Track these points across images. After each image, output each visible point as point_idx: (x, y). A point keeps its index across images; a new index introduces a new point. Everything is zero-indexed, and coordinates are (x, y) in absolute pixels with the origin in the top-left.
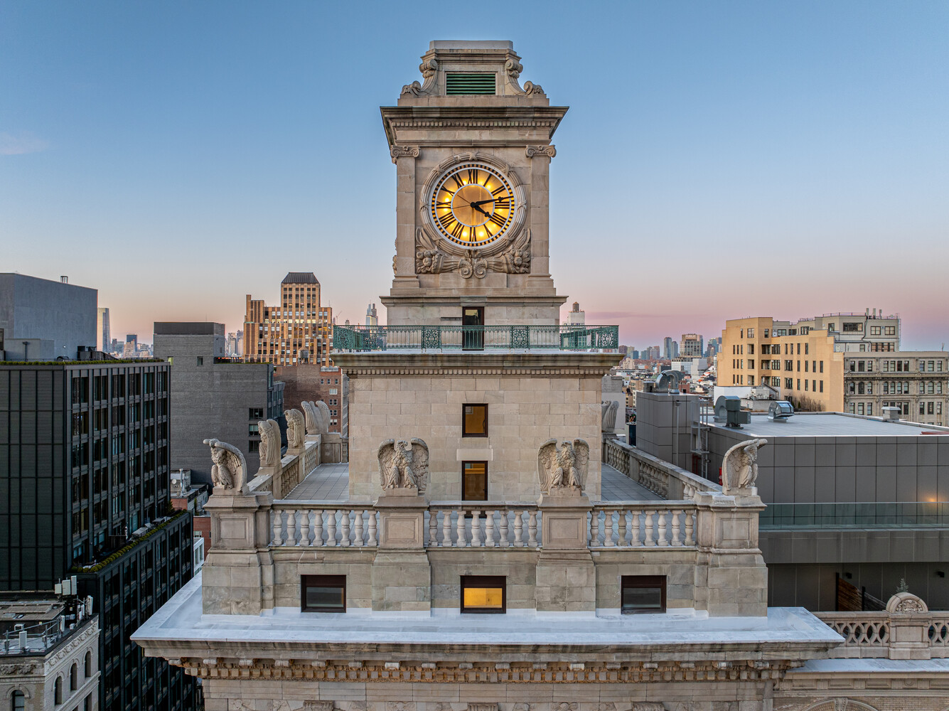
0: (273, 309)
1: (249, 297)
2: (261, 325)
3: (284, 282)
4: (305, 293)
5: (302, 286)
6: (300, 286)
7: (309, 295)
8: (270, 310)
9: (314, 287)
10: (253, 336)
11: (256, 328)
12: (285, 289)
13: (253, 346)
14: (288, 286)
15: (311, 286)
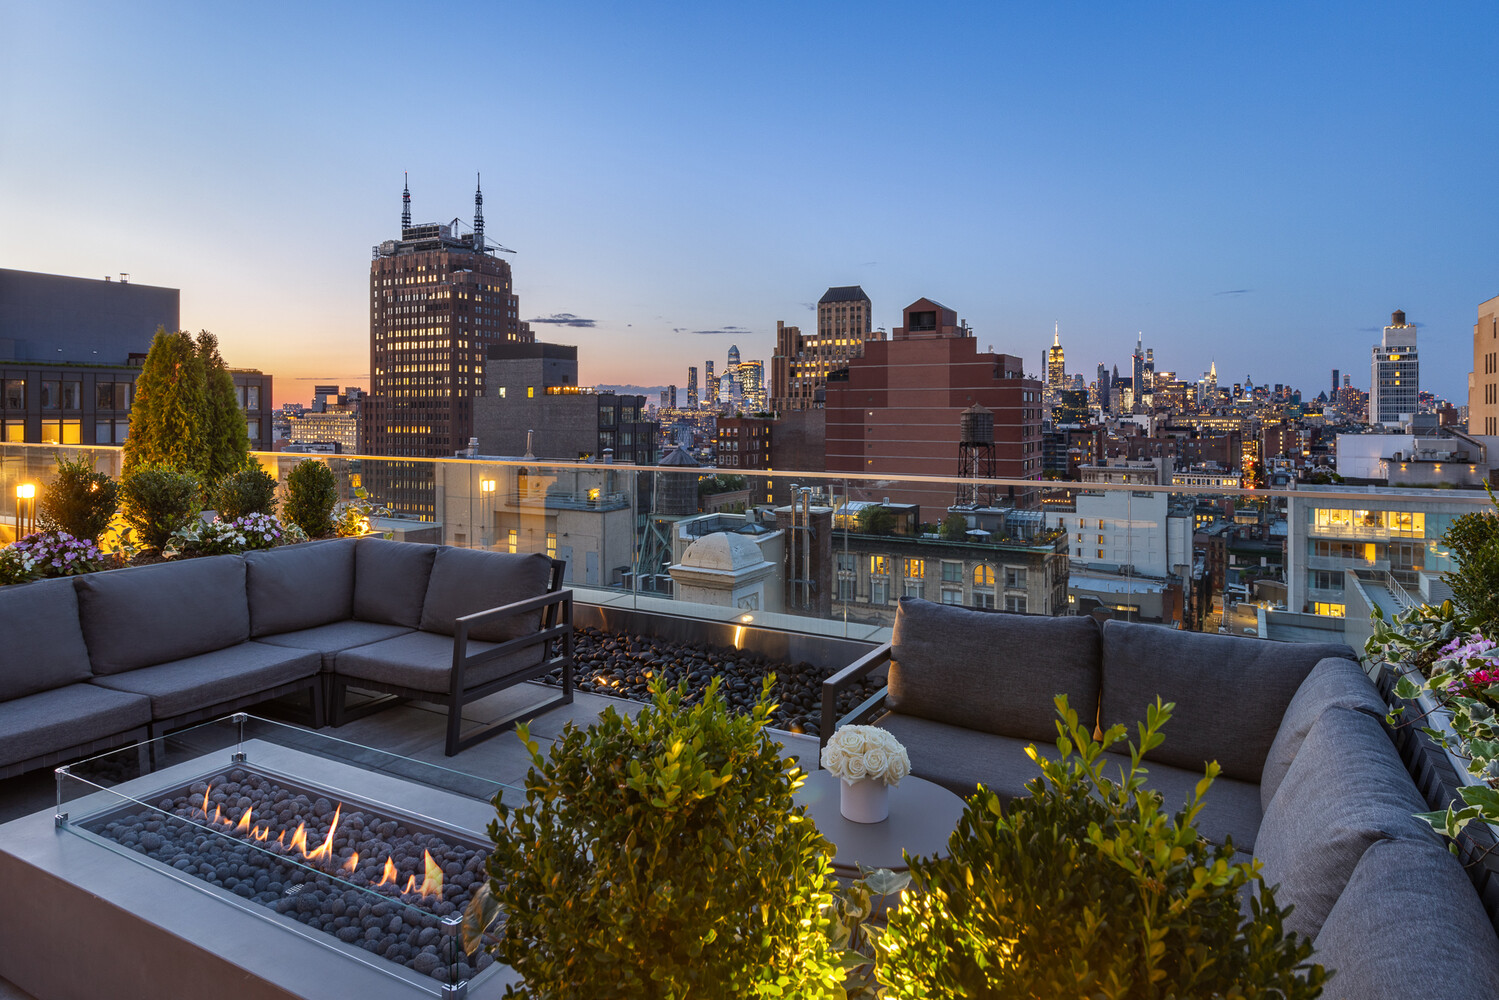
0: (809, 338)
1: (781, 323)
2: (792, 359)
3: (822, 302)
4: (848, 313)
5: (844, 305)
6: (842, 305)
7: (852, 317)
8: (805, 339)
9: (859, 305)
10: (783, 374)
11: (786, 364)
12: (823, 310)
13: (783, 387)
14: (826, 306)
15: (856, 305)
